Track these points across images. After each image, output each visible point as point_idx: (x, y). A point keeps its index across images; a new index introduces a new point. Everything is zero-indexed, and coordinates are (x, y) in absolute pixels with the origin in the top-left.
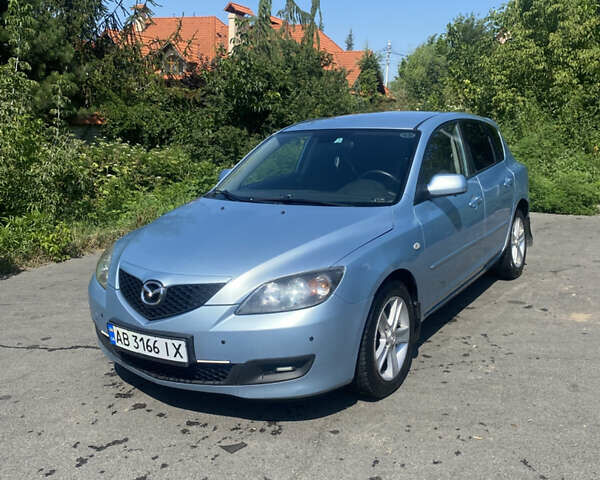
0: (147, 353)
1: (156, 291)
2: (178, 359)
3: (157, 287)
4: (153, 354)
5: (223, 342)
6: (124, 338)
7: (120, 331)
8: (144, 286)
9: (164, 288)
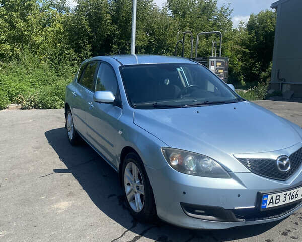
0: (291, 201)
1: (286, 162)
4: (294, 200)
6: (276, 199)
7: (274, 196)
8: (278, 161)
9: (289, 158)
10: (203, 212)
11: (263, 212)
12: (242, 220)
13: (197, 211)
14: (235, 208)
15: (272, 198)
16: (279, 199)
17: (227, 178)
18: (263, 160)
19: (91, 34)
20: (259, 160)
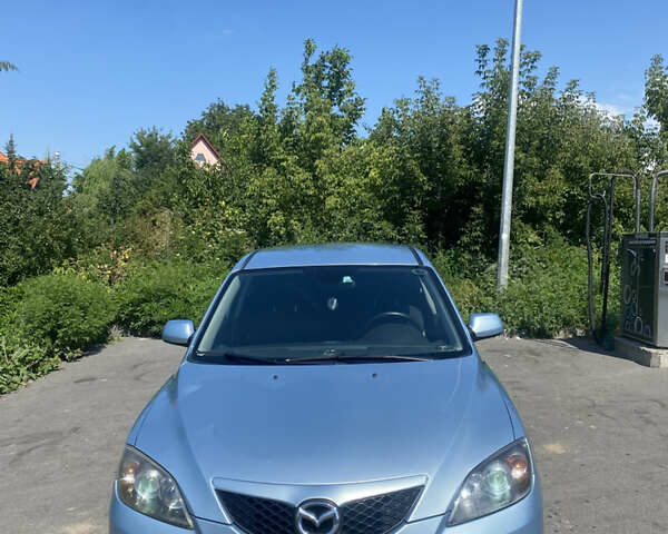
1: (324, 516)
3: (326, 509)
8: (301, 510)
9: (339, 508)
17: (187, 527)
18: (268, 502)
19: (426, 188)
20: (260, 499)
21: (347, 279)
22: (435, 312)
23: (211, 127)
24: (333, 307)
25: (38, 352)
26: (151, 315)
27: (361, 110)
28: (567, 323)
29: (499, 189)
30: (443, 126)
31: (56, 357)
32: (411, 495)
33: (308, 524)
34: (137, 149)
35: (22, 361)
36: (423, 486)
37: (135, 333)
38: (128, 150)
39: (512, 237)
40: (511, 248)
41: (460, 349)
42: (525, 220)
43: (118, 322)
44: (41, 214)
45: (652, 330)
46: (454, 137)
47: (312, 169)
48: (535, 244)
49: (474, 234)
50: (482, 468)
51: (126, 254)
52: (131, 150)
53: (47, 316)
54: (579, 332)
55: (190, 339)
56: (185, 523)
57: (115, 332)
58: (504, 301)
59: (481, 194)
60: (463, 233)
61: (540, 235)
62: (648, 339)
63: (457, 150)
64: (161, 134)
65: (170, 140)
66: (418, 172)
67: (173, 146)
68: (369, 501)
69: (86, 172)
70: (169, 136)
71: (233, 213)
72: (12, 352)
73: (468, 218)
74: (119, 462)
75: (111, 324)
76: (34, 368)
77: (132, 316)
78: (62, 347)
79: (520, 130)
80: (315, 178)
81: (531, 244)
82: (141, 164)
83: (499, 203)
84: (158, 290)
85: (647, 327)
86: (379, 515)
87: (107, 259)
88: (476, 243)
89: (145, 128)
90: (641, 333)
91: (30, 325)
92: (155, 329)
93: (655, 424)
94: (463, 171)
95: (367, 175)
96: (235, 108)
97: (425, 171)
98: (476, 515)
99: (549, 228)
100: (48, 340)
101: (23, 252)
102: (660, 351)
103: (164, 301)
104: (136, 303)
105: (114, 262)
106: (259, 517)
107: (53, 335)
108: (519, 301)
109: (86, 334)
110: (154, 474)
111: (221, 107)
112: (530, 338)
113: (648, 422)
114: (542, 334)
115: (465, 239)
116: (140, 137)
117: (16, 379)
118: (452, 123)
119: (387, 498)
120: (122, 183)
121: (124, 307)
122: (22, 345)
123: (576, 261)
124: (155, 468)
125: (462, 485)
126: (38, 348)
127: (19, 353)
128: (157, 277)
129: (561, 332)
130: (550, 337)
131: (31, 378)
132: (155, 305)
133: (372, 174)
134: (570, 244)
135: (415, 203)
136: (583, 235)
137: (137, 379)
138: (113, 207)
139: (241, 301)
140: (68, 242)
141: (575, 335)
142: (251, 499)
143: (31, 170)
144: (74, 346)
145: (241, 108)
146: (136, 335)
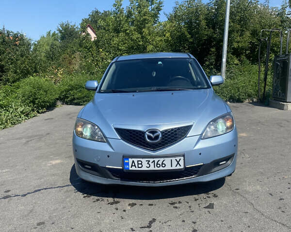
0: (156, 169)
1: (156, 134)
2: (178, 167)
3: (156, 132)
4: (161, 168)
5: (200, 154)
6: (138, 164)
7: (136, 160)
8: (147, 133)
9: (161, 132)
10: (90, 167)
11: (126, 172)
12: (118, 179)
13: (87, 166)
14: (107, 166)
15: (133, 162)
16: (141, 164)
17: (104, 142)
18: (134, 131)
19: (190, 40)
20: (131, 130)
21: (160, 63)
22: (195, 80)
23: (94, 21)
24: (154, 75)
25: (28, 109)
26: (73, 95)
27: (161, 6)
28: (249, 96)
29: (222, 41)
30: (197, 12)
31: (35, 112)
32: (188, 128)
33: (149, 137)
34: (61, 32)
35: (22, 112)
36: (192, 125)
37: (67, 103)
38: (57, 32)
39: (227, 62)
40: (226, 66)
41: (206, 87)
42: (233, 54)
43: (60, 99)
44: (22, 56)
45: (285, 95)
46: (202, 17)
47: (141, 33)
48: (237, 65)
49: (211, 61)
50: (215, 121)
51: (61, 71)
52: (58, 32)
53: (30, 94)
54: (255, 100)
55: (97, 88)
56: (103, 141)
57: (59, 103)
58: (223, 87)
59: (214, 43)
60: (206, 60)
61: (239, 60)
62: (283, 99)
63: (203, 23)
64: (71, 24)
65: (75, 27)
66: (186, 33)
67: (77, 30)
68: (172, 130)
69: (39, 42)
70: (74, 26)
71: (105, 54)
72: (17, 109)
73: (209, 54)
74: (75, 123)
75: (57, 99)
76: (27, 115)
77: (66, 96)
78: (37, 107)
79: (231, 13)
80: (142, 37)
81: (235, 64)
82: (63, 38)
83: (222, 47)
84: (76, 85)
85: (283, 94)
86: (176, 134)
87: (53, 74)
88: (212, 65)
89: (64, 22)
90: (280, 97)
91: (24, 98)
92: (76, 101)
93: (284, 127)
94: (207, 32)
95: (165, 36)
96: (103, 12)
97: (190, 33)
98: (212, 136)
99: (243, 57)
100: (32, 104)
101: (16, 72)
102: (288, 104)
103: (79, 90)
104: (67, 90)
105: (56, 74)
106: (131, 136)
107: (33, 102)
108: (230, 87)
109: (47, 102)
110: (89, 126)
111: (97, 12)
112: (234, 102)
113: (282, 126)
114: (239, 101)
115: (207, 63)
116: (62, 26)
117: (20, 119)
118: (200, 11)
119: (179, 129)
120: (55, 47)
121: (62, 92)
122: (21, 106)
123: (254, 71)
124: (90, 124)
125: (207, 126)
126: (28, 107)
127: (20, 109)
128: (75, 80)
129: (247, 100)
130: (242, 102)
131: (26, 119)
132: (75, 91)
133: (167, 35)
134: (252, 64)
135: (185, 47)
136: (257, 61)
137: (70, 118)
138: (51, 56)
139: (116, 72)
140: (35, 68)
141: (253, 101)
142: (128, 130)
143: (17, 37)
144: (43, 107)
145: (106, 12)
146: (68, 104)
